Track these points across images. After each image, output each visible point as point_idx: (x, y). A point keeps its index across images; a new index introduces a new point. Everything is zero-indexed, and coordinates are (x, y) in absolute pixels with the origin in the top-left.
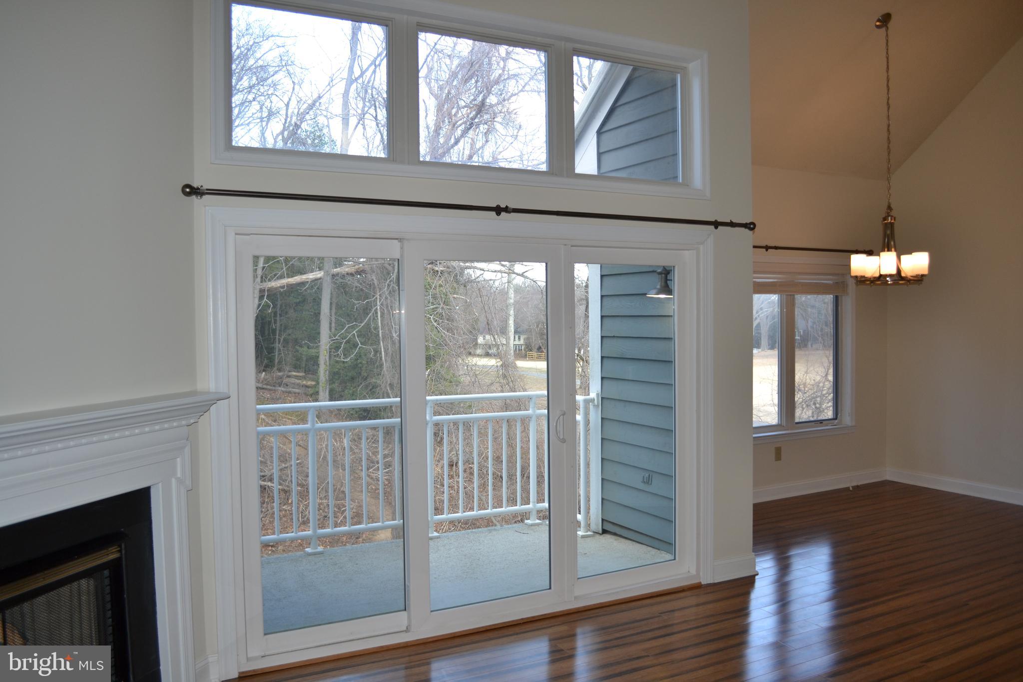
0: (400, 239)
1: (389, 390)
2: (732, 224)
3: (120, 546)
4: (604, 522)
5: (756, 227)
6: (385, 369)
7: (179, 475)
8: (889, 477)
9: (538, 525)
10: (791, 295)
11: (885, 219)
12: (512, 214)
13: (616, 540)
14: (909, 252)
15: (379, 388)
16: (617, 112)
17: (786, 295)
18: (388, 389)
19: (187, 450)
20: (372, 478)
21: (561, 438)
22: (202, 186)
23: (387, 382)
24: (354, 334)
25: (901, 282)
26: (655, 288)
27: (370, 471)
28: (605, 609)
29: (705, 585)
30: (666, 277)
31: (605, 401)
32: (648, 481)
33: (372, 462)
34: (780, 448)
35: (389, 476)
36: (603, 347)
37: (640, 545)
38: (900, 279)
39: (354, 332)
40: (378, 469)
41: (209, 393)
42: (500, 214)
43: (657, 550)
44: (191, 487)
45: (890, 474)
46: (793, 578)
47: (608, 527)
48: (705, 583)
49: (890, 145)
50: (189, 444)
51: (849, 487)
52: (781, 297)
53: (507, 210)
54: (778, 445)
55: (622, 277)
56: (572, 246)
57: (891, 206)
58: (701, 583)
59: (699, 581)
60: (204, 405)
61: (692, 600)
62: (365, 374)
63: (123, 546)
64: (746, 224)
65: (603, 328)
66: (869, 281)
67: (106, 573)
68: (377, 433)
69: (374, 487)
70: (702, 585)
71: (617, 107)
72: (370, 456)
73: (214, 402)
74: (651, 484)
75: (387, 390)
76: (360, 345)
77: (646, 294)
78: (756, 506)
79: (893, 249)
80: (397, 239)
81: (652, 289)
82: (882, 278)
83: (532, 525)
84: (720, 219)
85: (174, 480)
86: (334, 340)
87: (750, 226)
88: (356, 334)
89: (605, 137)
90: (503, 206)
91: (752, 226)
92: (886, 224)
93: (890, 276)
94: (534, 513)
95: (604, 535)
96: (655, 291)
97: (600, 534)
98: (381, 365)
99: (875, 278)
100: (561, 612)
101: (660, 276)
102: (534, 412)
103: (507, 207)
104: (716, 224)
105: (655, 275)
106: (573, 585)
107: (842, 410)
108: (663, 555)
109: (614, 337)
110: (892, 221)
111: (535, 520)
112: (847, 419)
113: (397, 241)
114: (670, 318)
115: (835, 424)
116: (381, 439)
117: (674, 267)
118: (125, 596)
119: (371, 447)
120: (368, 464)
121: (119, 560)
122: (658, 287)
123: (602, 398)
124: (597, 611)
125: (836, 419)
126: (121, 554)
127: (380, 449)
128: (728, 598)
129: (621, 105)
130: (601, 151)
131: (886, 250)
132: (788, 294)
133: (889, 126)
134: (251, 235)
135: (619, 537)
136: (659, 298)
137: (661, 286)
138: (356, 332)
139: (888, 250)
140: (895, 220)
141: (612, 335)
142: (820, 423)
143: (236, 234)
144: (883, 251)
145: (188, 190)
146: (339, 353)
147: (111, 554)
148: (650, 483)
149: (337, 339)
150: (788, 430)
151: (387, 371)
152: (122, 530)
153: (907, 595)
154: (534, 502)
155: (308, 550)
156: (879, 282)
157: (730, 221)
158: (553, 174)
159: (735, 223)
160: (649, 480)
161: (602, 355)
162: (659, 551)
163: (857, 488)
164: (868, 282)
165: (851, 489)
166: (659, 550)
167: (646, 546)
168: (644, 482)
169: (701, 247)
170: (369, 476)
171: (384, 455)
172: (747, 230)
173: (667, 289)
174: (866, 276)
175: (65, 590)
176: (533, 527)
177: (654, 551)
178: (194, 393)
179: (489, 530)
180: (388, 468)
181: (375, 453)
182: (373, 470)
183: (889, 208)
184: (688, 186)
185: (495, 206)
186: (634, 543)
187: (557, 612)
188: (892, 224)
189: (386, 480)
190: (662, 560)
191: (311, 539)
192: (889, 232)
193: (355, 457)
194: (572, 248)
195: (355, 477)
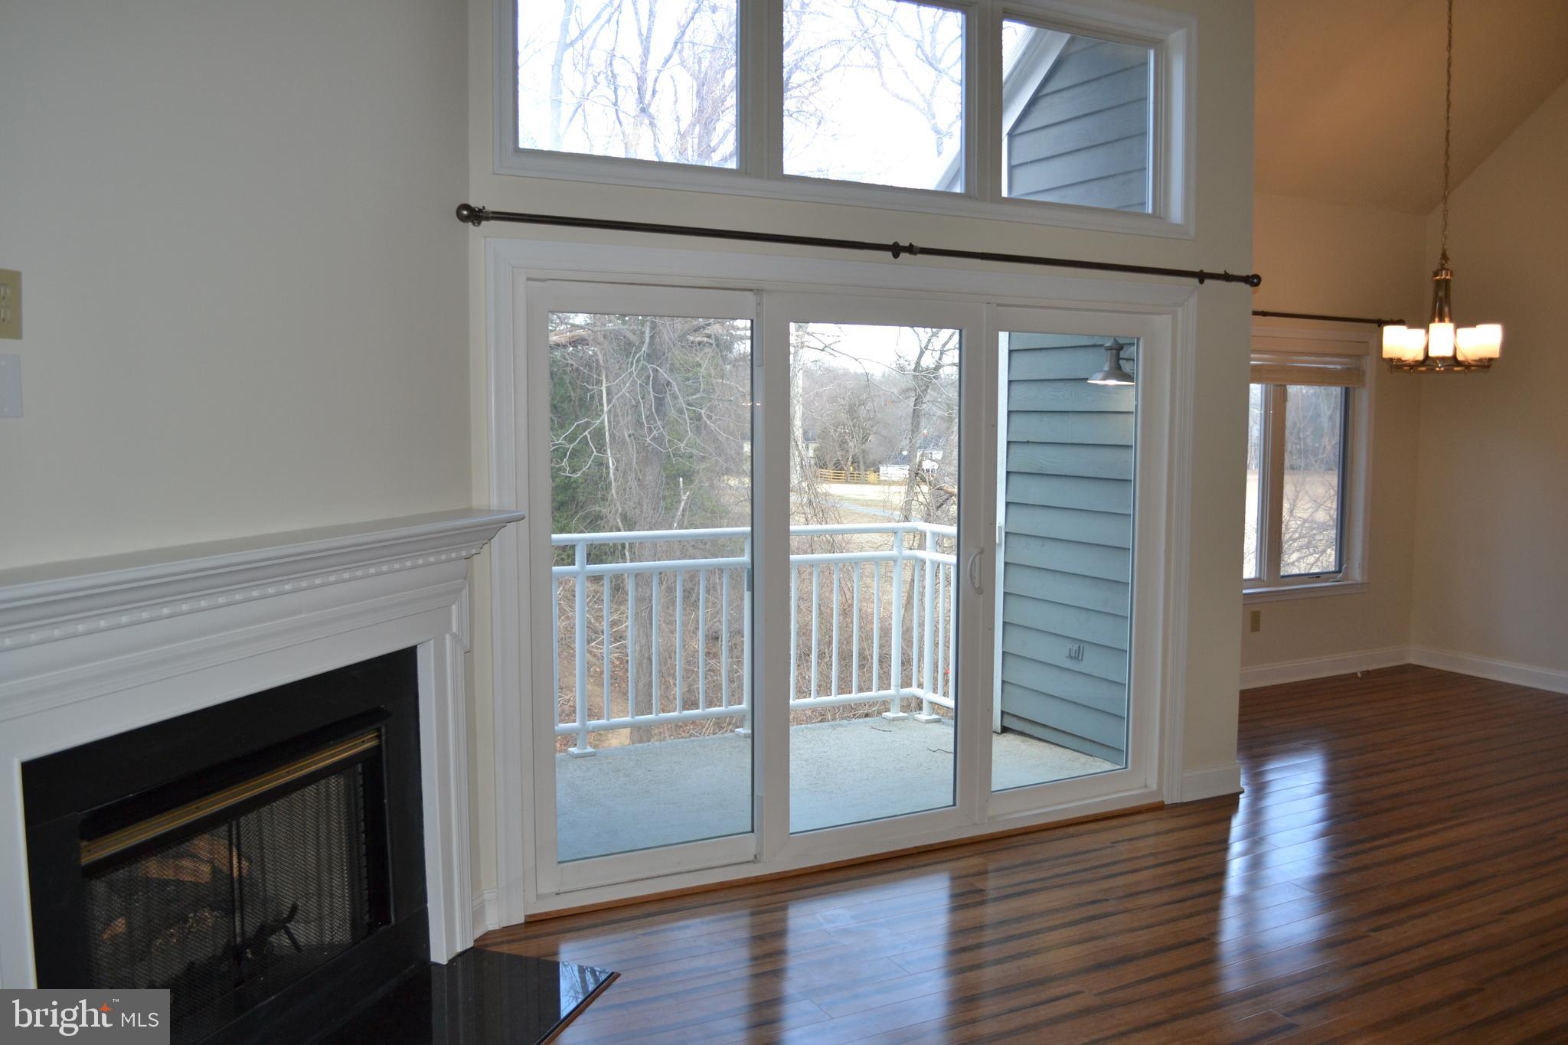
0: (758, 290)
1: (620, 524)
2: (1227, 277)
3: (379, 730)
4: (1005, 716)
5: (1262, 283)
6: (613, 491)
7: (454, 629)
8: (1412, 660)
9: (902, 719)
10: (1281, 385)
11: (1436, 274)
12: (919, 256)
13: (1023, 742)
14: (1472, 323)
15: (604, 520)
16: (1042, 104)
17: (1275, 386)
18: (619, 521)
19: (465, 593)
20: (595, 656)
21: (977, 586)
22: (484, 207)
23: (617, 511)
24: (586, 436)
25: (1456, 369)
26: (1102, 371)
27: (592, 644)
28: (1032, 836)
29: (1168, 805)
30: (1118, 355)
31: (1010, 537)
32: (1077, 656)
33: (593, 633)
34: (1259, 612)
35: (621, 652)
36: (1010, 456)
37: (1062, 749)
38: (1455, 364)
39: (586, 433)
40: (602, 643)
41: (489, 511)
42: (898, 256)
43: (1088, 757)
44: (469, 647)
45: (1415, 655)
46: (1269, 804)
47: (1011, 723)
48: (1170, 802)
49: (1448, 162)
50: (467, 586)
51: (1356, 673)
52: (1266, 387)
53: (911, 249)
54: (1255, 609)
55: (1043, 353)
56: (998, 305)
57: (1447, 253)
58: (1163, 802)
59: (1160, 800)
60: (488, 531)
61: (1150, 827)
62: (584, 499)
63: (383, 730)
64: (1248, 277)
65: (1011, 430)
66: (1408, 366)
67: (359, 768)
68: (602, 588)
69: (598, 670)
70: (1165, 805)
71: (1043, 96)
72: (591, 623)
73: (503, 525)
74: (1082, 660)
75: (617, 523)
76: (595, 453)
77: (1087, 379)
78: (1243, 693)
79: (1447, 319)
80: (751, 290)
81: (1098, 372)
82: (1428, 362)
83: (894, 719)
84: (1207, 270)
85: (448, 637)
86: (558, 444)
87: (1253, 280)
88: (589, 436)
89: (1019, 142)
90: (904, 243)
91: (1255, 281)
92: (1438, 281)
93: (1443, 359)
94: (897, 702)
95: (1004, 734)
96: (1101, 375)
97: (998, 733)
98: (608, 487)
99: (1417, 361)
100: (968, 838)
101: (1109, 352)
102: (900, 553)
103: (911, 245)
104: (1202, 276)
105: (1102, 350)
106: (987, 801)
107: (1348, 559)
108: (1099, 763)
109: (1028, 442)
110: (1448, 277)
111: (898, 713)
112: (1357, 574)
113: (751, 293)
114: (1131, 415)
115: (1338, 579)
116: (606, 597)
117: (1138, 339)
118: (385, 801)
119: (593, 609)
120: (588, 635)
121: (378, 748)
122: (1106, 368)
123: (1006, 533)
124: (1020, 838)
125: (1339, 571)
126: (380, 742)
127: (605, 613)
128: (1207, 824)
129: (1047, 95)
130: (1014, 163)
131: (1437, 319)
132: (1279, 383)
133: (1448, 132)
134: (549, 282)
135: (1027, 738)
136: (1105, 386)
137: (1110, 367)
138: (589, 433)
139: (1441, 320)
140: (1451, 275)
141: (1026, 440)
142: (1317, 577)
143: (529, 279)
144: (1432, 321)
145: (465, 213)
146: (563, 464)
147: (365, 743)
148: (1080, 658)
149: (560, 444)
150: (1269, 586)
151: (617, 493)
152: (382, 706)
153: (1463, 824)
154: (897, 686)
155: (572, 750)
156: (1424, 369)
157: (1223, 273)
158: (970, 197)
159: (1232, 276)
160: (1079, 654)
161: (1008, 470)
162: (1091, 758)
163: (1367, 674)
164: (1407, 368)
165: (1359, 675)
166: (1092, 756)
167: (1071, 751)
168: (1070, 657)
169: (1180, 310)
170: (590, 652)
171: (611, 621)
172: (1248, 286)
173: (1118, 372)
174: (1403, 359)
175: (311, 790)
176: (895, 723)
177: (1084, 758)
178: (468, 512)
179: (832, 725)
180: (619, 642)
181: (599, 619)
182: (597, 644)
183: (1444, 257)
184: (1161, 218)
185: (891, 244)
186: (1052, 746)
187: (964, 839)
188: (1447, 282)
189: (618, 658)
190: (1099, 771)
191: (577, 734)
192: (1441, 294)
193: (569, 624)
194: (999, 308)
195: (569, 653)
